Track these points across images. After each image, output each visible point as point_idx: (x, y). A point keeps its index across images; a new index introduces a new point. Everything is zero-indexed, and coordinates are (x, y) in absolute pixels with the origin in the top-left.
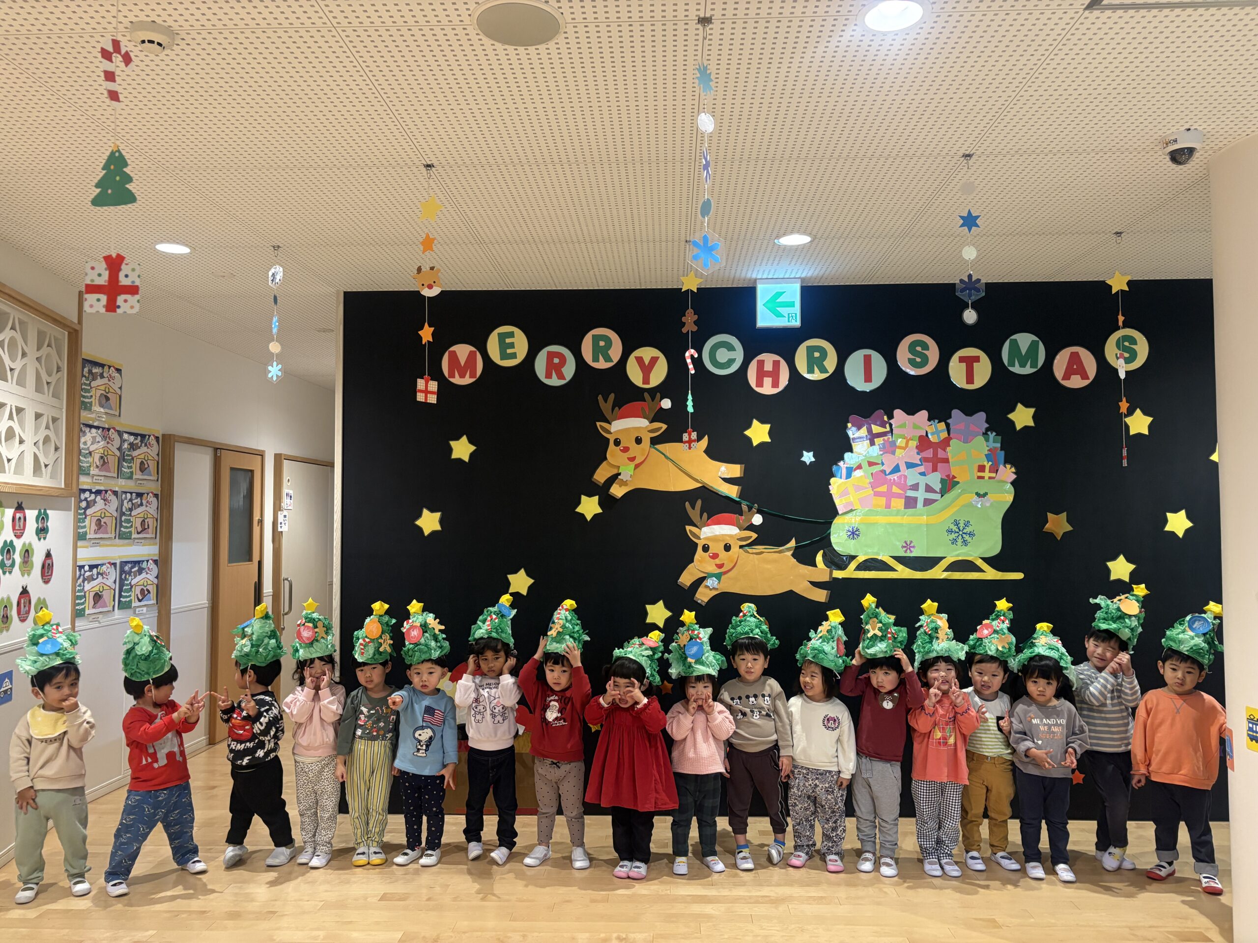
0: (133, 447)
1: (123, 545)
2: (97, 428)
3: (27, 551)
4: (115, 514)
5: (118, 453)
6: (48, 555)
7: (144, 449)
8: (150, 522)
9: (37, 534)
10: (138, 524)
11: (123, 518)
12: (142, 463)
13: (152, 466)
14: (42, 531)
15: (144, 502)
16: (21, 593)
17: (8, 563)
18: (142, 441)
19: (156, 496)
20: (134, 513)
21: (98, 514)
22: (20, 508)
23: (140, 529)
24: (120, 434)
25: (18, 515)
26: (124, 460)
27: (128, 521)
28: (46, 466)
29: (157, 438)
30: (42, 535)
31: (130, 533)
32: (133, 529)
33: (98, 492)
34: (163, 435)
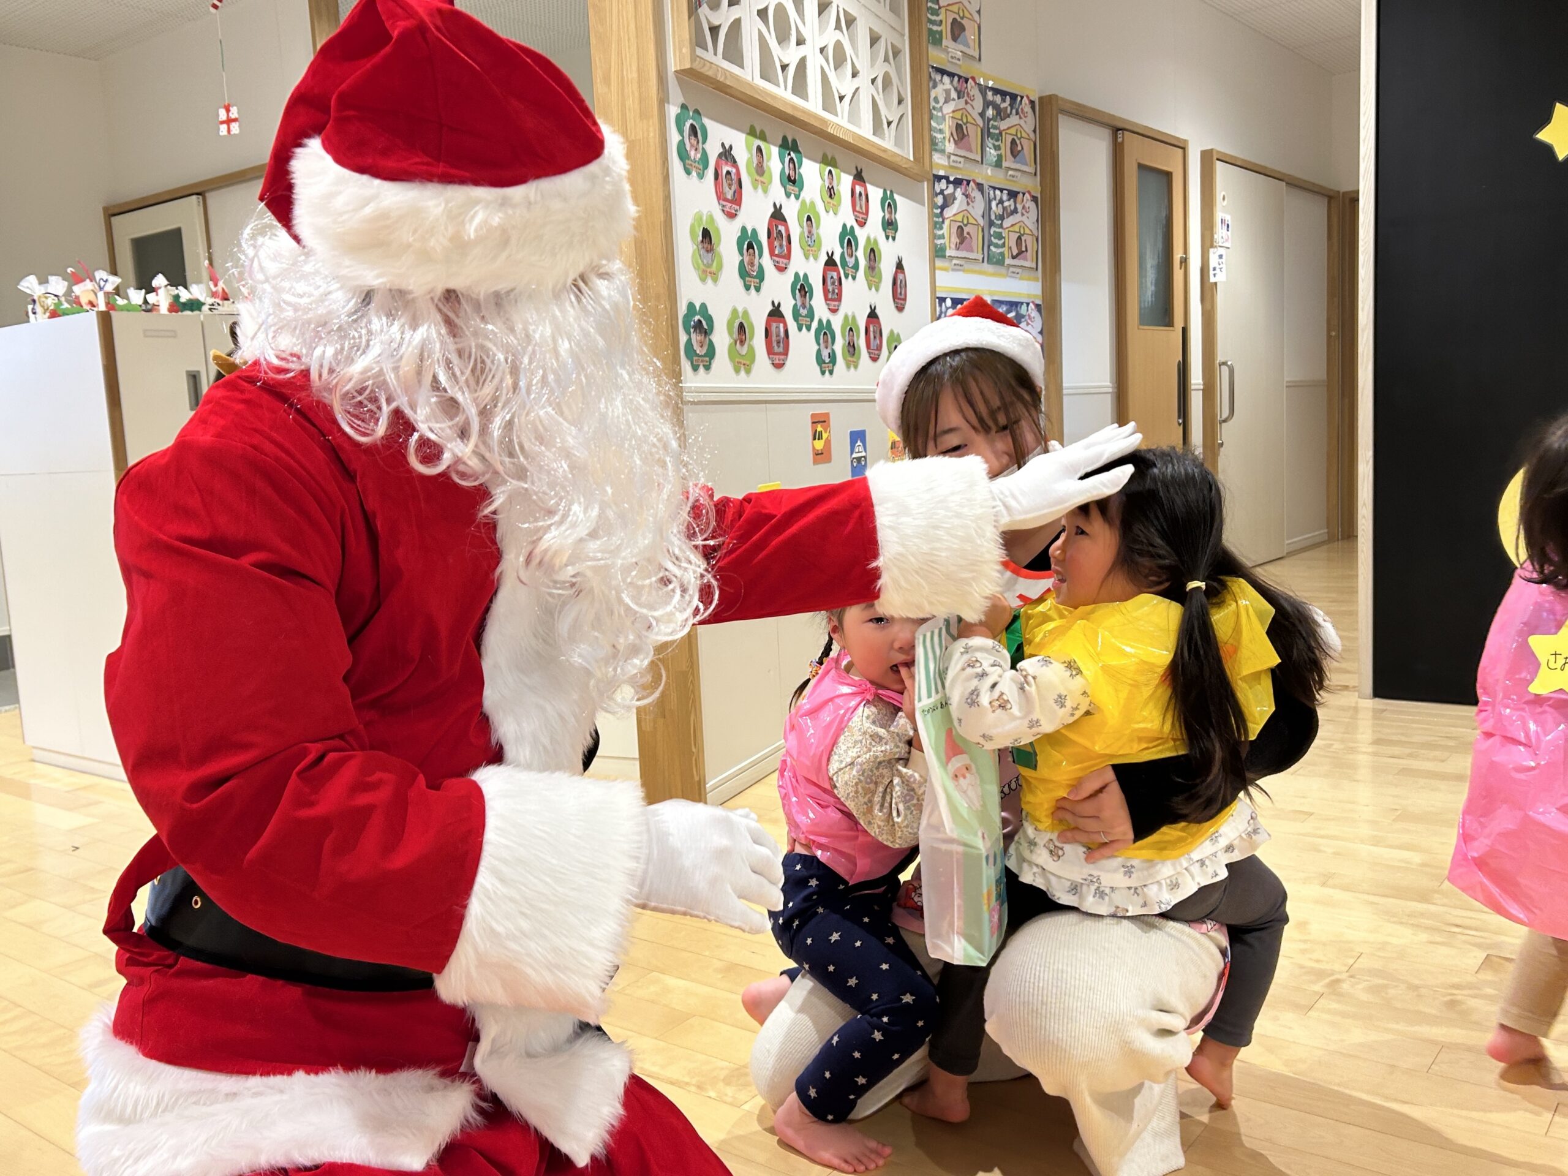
0: (1001, 114)
1: (994, 275)
2: (951, 75)
3: (872, 250)
4: (981, 222)
5: (980, 122)
6: (900, 266)
7: (1014, 120)
8: (1029, 241)
9: (884, 230)
10: (1012, 241)
11: (993, 229)
12: (1013, 142)
13: (1027, 148)
14: (890, 226)
15: (1019, 207)
16: (869, 316)
17: (851, 261)
18: (1011, 105)
19: (1034, 199)
20: (1007, 223)
21: (959, 218)
22: (859, 178)
23: (1015, 252)
24: (983, 90)
25: (858, 189)
26: (989, 134)
27: (1000, 236)
28: (889, 124)
29: (1032, 103)
30: (891, 233)
31: (1002, 254)
32: (1005, 250)
33: (958, 182)
34: (1041, 99)
